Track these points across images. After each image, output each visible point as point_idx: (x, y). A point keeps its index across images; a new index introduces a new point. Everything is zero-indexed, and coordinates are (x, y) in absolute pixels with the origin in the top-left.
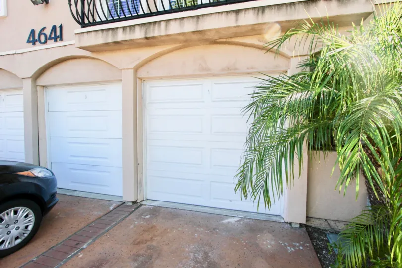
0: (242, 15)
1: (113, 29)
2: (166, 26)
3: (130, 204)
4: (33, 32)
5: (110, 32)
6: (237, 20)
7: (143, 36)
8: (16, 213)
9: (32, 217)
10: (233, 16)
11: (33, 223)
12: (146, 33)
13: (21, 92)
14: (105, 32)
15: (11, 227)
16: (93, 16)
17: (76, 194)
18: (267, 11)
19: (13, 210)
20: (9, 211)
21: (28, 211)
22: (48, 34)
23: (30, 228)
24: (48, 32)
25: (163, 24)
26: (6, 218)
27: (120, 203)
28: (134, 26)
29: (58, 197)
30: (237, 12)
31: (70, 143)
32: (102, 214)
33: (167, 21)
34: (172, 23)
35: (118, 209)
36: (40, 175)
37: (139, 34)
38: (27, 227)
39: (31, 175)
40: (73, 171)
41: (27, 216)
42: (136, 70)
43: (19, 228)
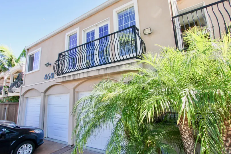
0: (100, 71)
1: (65, 76)
2: (79, 75)
3: (70, 146)
4: (46, 75)
5: (64, 77)
6: (99, 73)
7: (73, 79)
8: (27, 146)
9: (32, 148)
10: (98, 71)
11: (32, 150)
12: (74, 78)
13: (40, 97)
14: (63, 78)
15: (25, 151)
16: (63, 71)
17: (54, 141)
18: (107, 69)
19: (26, 144)
20: (24, 145)
21: (31, 146)
22: (50, 76)
23: (31, 152)
24: (50, 75)
25: (78, 74)
26: (24, 147)
27: (67, 146)
28: (71, 75)
29: (44, 141)
30: (99, 70)
31: (55, 118)
32: (58, 150)
33: (80, 73)
34: (81, 74)
35: (66, 148)
36: (38, 132)
37: (72, 78)
38: (30, 152)
39: (34, 132)
40: (55, 130)
41: (30, 147)
42: (74, 89)
43: (27, 151)
